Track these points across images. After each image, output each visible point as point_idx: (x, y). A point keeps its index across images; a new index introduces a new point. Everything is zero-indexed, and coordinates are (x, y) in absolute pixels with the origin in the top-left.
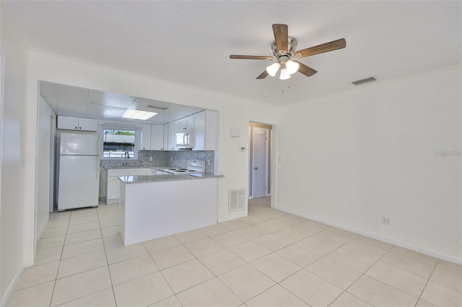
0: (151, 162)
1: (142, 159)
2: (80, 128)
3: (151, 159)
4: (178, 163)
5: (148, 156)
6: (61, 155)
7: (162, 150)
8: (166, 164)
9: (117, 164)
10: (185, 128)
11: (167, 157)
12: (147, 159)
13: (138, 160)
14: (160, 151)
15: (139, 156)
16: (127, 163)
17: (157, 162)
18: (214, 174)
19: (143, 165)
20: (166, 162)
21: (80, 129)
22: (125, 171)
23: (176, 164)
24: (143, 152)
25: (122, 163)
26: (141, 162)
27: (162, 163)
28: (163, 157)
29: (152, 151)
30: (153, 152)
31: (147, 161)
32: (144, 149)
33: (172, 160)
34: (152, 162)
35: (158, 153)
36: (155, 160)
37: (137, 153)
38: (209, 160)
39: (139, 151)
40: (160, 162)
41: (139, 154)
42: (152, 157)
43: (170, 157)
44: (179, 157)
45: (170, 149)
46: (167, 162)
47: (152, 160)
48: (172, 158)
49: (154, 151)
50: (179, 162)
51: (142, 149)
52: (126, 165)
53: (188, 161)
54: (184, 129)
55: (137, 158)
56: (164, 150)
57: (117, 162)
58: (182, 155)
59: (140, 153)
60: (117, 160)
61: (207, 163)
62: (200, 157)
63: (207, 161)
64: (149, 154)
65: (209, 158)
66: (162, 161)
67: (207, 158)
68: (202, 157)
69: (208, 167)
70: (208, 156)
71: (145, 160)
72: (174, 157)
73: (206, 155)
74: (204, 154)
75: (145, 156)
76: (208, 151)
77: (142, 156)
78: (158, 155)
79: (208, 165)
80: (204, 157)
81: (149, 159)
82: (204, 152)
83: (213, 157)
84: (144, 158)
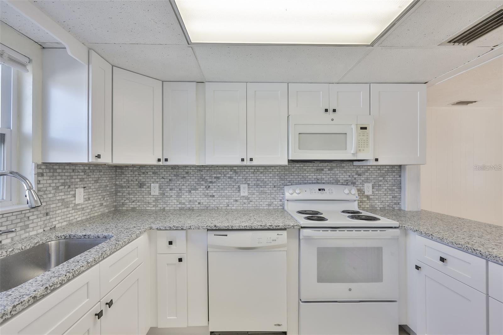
0: (79, 210)
1: (53, 203)
12: (69, 198)
17: (94, 208)
24: (55, 167)
27: (105, 206)
28: (107, 186)
30: (85, 172)
31: (66, 204)
34: (83, 209)
36: (89, 199)
38: (366, 185)
39: (38, 167)
40: (102, 205)
42: (82, 189)
47: (82, 201)
48: (154, 186)
59: (42, 175)
61: (361, 191)
62: (332, 179)
63: (361, 185)
64: (72, 178)
65: (367, 180)
66: (105, 199)
67: (360, 180)
68: (338, 178)
69: (365, 198)
70: (361, 177)
71: (60, 204)
72: (171, 185)
73: (356, 175)
74: (346, 173)
75: (60, 188)
76: (366, 167)
77: (50, 186)
78: (96, 181)
79: (366, 193)
80: (345, 179)
81: (73, 199)
82: (346, 169)
83: (383, 178)
84: (58, 198)
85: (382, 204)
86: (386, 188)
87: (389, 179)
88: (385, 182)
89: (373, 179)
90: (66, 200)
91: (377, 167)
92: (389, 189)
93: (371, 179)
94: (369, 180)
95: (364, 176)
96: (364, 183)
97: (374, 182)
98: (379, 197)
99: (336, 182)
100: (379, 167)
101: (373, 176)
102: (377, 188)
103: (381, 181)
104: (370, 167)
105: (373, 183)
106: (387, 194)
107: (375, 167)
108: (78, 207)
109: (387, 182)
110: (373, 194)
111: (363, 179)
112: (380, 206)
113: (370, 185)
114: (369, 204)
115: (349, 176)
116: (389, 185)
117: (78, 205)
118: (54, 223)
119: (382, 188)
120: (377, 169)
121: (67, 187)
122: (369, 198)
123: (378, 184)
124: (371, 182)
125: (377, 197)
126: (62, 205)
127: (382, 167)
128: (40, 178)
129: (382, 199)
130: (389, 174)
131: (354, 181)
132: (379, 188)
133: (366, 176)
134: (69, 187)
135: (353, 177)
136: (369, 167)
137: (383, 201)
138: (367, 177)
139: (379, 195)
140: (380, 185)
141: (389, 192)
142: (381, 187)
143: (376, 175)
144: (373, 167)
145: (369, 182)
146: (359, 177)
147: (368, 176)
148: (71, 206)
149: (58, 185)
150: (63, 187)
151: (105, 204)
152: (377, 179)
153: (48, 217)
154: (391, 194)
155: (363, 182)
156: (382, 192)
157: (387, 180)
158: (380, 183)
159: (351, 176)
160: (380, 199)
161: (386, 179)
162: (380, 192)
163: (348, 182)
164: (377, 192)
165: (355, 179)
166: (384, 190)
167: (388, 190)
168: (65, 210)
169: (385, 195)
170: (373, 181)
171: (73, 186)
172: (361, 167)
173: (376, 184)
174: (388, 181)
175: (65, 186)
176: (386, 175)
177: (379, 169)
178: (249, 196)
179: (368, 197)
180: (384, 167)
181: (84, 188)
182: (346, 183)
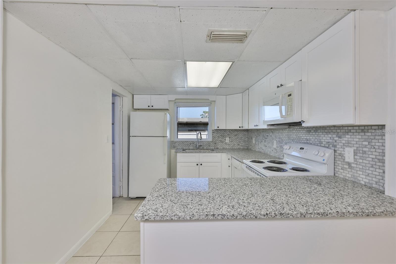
0: (227, 145)
1: (217, 141)
2: (152, 106)
3: (227, 140)
4: (264, 148)
5: (223, 136)
6: (131, 136)
7: (241, 128)
8: (246, 147)
9: (189, 146)
10: (282, 85)
11: (247, 138)
12: (223, 140)
13: (212, 142)
14: (238, 130)
15: (213, 137)
16: (201, 146)
17: (235, 145)
18: (386, 193)
19: (218, 148)
20: (246, 145)
21: (152, 108)
22: (195, 156)
23: (261, 148)
24: (218, 131)
25: (195, 145)
26: (215, 144)
27: (241, 146)
28: (242, 138)
29: (229, 130)
30: (230, 132)
31: (222, 142)
32: (218, 127)
33: (254, 142)
34: (229, 145)
35: (236, 133)
36: (232, 142)
37: (212, 133)
38: (347, 149)
39: (213, 130)
40: (239, 145)
41: (213, 135)
42: (229, 138)
43: (252, 138)
44: (266, 138)
45: (252, 127)
46: (248, 145)
47: (228, 142)
48: (254, 139)
49: (230, 130)
50: (266, 146)
51: (216, 128)
52: (199, 147)
53: (286, 147)
54: (278, 87)
55: (211, 140)
56: (243, 128)
57: (190, 144)
58: (271, 136)
60: (189, 142)
61: (342, 155)
62: (316, 140)
63: (342, 149)
64: (224, 134)
65: (348, 145)
66: (241, 143)
67: (341, 143)
68: (321, 140)
69: (346, 165)
70: (342, 139)
71: (220, 142)
72: (257, 139)
73: (336, 137)
74: (328, 135)
75: (220, 137)
76: (346, 128)
77: (216, 136)
78: (236, 136)
79: (347, 160)
80: (327, 141)
81: (225, 141)
82: (328, 130)
83: (369, 143)
84: (219, 140)
85: (367, 178)
86: (374, 157)
87: (377, 144)
88: (371, 148)
89: (355, 143)
90: (222, 141)
91: (360, 128)
92: (379, 159)
93: (352, 142)
94: (351, 144)
95: (344, 139)
96: (345, 147)
97: (357, 147)
98: (364, 168)
99: (320, 144)
100: (363, 128)
101: (355, 140)
102: (361, 155)
103: (365, 146)
104: (352, 128)
105: (355, 148)
106: (374, 166)
107: (357, 128)
108: (227, 144)
109: (374, 148)
110: (355, 162)
111: (344, 142)
112: (365, 180)
113: (352, 150)
114: (351, 173)
115: (330, 137)
116: (378, 154)
117: (227, 143)
118: (218, 147)
119: (367, 156)
120: (360, 131)
121: (222, 137)
122: (351, 166)
123: (362, 151)
124: (353, 146)
125: (361, 167)
126: (221, 142)
127: (366, 128)
128: (213, 134)
129: (367, 171)
130: (377, 137)
131: (335, 144)
132: (364, 155)
133: (347, 139)
134: (223, 137)
135: (333, 139)
136: (349, 128)
137: (368, 175)
138: (348, 141)
139: (364, 165)
140: (365, 152)
141: (378, 164)
142: (366, 154)
143: (359, 139)
144: (355, 128)
145: (351, 147)
146: (339, 139)
147: (349, 139)
148: (224, 143)
149: (219, 136)
150: (221, 137)
151: (240, 145)
152: (360, 143)
153: (216, 145)
154: (381, 167)
155: (344, 145)
156: (368, 162)
157: (375, 146)
158: (365, 149)
159: (332, 138)
160: (364, 171)
161: (373, 144)
162: (364, 161)
163: (329, 144)
164: (361, 161)
165: (336, 142)
166: (371, 159)
167: (376, 160)
168: (222, 144)
169: (372, 167)
170: (355, 145)
171: (225, 137)
172: (342, 128)
173: (359, 150)
174: (377, 147)
175: (222, 136)
176: (372, 139)
177: (362, 130)
178: (277, 148)
179: (349, 164)
180: (370, 127)
181: (230, 137)
182: (327, 146)
